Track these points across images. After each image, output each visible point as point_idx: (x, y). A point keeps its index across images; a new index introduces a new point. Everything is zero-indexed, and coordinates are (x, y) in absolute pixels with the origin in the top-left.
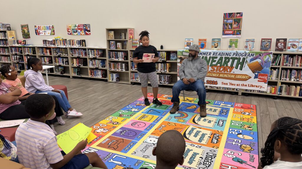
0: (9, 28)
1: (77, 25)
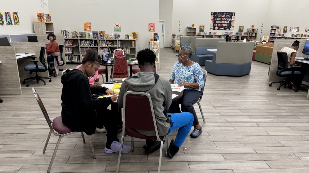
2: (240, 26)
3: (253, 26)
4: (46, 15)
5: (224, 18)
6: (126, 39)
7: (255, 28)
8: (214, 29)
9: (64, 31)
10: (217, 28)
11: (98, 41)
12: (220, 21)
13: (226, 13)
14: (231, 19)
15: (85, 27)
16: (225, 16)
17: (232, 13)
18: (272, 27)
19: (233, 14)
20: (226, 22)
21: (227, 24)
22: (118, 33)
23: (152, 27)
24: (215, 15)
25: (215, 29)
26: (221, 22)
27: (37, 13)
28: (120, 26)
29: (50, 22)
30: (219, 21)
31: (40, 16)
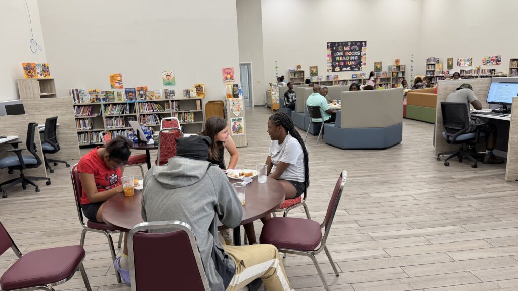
0: (438, 62)
1: (491, 57)
2: (376, 63)
3: (397, 61)
4: (39, 65)
5: (348, 51)
6: (185, 98)
7: (400, 64)
8: (333, 70)
9: (75, 92)
10: (338, 69)
11: (136, 105)
12: (343, 56)
13: (352, 42)
14: (361, 51)
15: (112, 81)
16: (350, 48)
17: (361, 42)
18: (428, 60)
19: (363, 44)
20: (353, 58)
21: (355, 60)
22: (170, 88)
23: (228, 73)
24: (334, 47)
25: (336, 70)
26: (344, 58)
27: (23, 63)
28: (172, 76)
29: (48, 78)
30: (341, 57)
31: (29, 69)
